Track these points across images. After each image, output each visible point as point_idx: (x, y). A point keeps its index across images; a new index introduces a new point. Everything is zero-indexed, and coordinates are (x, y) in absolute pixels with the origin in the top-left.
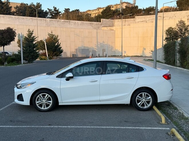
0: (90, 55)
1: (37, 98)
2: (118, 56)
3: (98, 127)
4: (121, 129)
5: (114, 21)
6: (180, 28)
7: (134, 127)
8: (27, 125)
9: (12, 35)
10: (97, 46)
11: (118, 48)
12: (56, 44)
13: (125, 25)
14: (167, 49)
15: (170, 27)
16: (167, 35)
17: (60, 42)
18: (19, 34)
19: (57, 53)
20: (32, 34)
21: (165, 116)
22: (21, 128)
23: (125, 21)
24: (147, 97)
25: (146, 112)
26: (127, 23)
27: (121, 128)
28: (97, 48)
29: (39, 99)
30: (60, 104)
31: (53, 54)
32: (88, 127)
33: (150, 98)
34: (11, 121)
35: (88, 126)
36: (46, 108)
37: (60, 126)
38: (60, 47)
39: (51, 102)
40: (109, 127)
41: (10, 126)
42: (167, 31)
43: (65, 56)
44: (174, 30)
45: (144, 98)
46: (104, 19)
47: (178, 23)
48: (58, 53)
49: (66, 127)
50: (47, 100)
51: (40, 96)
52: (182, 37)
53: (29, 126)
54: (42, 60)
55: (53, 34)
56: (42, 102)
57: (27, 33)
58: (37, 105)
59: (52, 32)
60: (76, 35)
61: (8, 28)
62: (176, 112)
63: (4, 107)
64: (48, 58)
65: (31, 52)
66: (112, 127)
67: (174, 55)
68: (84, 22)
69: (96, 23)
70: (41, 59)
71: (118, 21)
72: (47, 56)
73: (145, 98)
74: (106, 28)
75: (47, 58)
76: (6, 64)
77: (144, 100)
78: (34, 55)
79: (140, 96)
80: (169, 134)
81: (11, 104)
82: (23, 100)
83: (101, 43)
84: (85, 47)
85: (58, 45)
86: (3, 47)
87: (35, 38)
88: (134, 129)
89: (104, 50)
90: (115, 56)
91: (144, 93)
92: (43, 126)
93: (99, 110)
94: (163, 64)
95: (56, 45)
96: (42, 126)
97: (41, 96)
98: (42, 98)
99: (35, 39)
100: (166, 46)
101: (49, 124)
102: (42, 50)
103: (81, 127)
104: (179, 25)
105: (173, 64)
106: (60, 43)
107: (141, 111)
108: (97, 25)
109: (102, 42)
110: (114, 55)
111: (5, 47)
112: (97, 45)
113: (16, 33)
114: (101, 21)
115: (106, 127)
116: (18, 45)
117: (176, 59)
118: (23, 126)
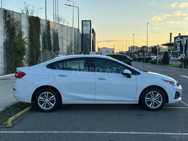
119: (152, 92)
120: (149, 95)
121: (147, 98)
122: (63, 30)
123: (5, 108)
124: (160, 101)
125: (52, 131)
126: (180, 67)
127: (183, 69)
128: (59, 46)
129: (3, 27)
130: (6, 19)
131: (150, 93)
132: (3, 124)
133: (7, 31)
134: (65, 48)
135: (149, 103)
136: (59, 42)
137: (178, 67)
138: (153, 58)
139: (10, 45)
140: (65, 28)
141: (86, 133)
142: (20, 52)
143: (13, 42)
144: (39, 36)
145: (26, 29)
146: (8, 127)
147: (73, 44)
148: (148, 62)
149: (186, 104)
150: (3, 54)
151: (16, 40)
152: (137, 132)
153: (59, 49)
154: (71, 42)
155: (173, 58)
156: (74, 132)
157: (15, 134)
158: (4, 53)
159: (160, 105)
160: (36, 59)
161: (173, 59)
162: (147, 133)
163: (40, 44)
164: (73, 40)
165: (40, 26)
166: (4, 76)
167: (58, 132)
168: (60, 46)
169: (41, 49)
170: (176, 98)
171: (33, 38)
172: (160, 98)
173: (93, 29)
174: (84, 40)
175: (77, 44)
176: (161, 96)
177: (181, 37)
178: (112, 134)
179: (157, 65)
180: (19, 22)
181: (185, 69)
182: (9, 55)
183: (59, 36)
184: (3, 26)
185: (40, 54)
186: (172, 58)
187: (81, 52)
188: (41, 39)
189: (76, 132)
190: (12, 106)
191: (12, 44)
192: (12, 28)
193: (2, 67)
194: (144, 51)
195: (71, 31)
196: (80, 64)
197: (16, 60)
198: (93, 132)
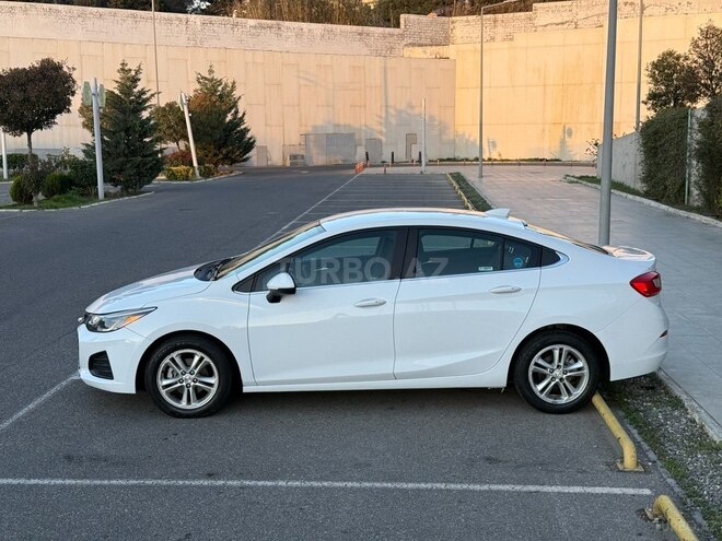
0: (357, 158)
1: (162, 365)
2: (467, 160)
3: (389, 485)
4: (474, 491)
5: (453, 22)
6: (704, 57)
7: (519, 484)
8: (128, 478)
9: (59, 90)
10: (387, 123)
11: (464, 126)
12: (229, 117)
13: (493, 39)
14: (656, 141)
15: (665, 50)
16: (656, 82)
17: (241, 107)
18: (87, 85)
19: (233, 153)
20: (135, 80)
21: (636, 436)
22: (104, 486)
23: (495, 21)
24: (572, 361)
25: (565, 417)
26: (500, 29)
27: (471, 487)
28: (384, 130)
29: (170, 370)
30: (246, 389)
31: (215, 155)
32: (350, 484)
33: (580, 364)
34: (69, 458)
35: (352, 481)
36: (196, 405)
37: (247, 483)
38: (242, 127)
39: (214, 380)
40: (429, 486)
41: (68, 482)
42: (655, 66)
43: (263, 164)
44: (681, 60)
45: (558, 366)
46: (413, 17)
47: (697, 35)
48: (238, 153)
49: (269, 483)
50: (201, 374)
51: (173, 360)
52: (714, 90)
53: (135, 482)
54: (176, 179)
55: (217, 76)
56: (181, 381)
57: (118, 76)
58: (163, 392)
59: (211, 71)
60: (306, 79)
61: (43, 61)
62: (678, 419)
63: (42, 393)
64: (197, 172)
65: (133, 153)
66: (438, 485)
67: (682, 165)
68: (334, 26)
69: (381, 29)
70: (172, 176)
71: (468, 21)
72: (195, 164)
73: (562, 364)
74: (420, 49)
75: (194, 173)
76: (39, 202)
77: (561, 372)
78: (145, 164)
79: (543, 357)
80: (649, 514)
81: (64, 383)
82: (109, 376)
83: (400, 111)
84: (338, 125)
85: (235, 119)
86: (25, 134)
87: (148, 95)
88: (519, 493)
89: (411, 139)
90: (454, 160)
91: (558, 347)
92: (187, 478)
93: (392, 409)
94: (638, 198)
95: (227, 120)
96: (182, 479)
97: (178, 360)
98: (180, 369)
99: (148, 99)
100: (650, 130)
101: (209, 470)
102: (177, 141)
103: (326, 484)
104: (701, 44)
105: (677, 197)
106: (244, 114)
107: (547, 415)
108: (385, 37)
109: (403, 106)
110: (451, 157)
111: (36, 134)
112: (387, 117)
113: (74, 82)
114: (402, 22)
115: (417, 485)
116: (83, 120)
117: (689, 183)
118: (114, 482)
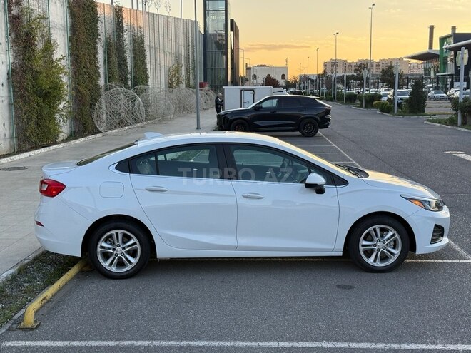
119: (377, 227)
120: (368, 234)
121: (365, 243)
122: (157, 29)
123: (18, 267)
124: (394, 248)
125: (132, 340)
126: (452, 122)
127: (459, 129)
128: (146, 71)
129: (4, 33)
130: (10, 10)
131: (371, 229)
132: (16, 317)
133: (14, 42)
134: (163, 73)
135: (368, 254)
136: (147, 61)
137: (446, 123)
138: (386, 95)
139: (24, 78)
140: (161, 21)
141: (215, 347)
142: (49, 95)
143: (31, 69)
144: (95, 48)
145: (61, 32)
146: (27, 329)
147: (183, 62)
148: (373, 107)
149: (459, 249)
150: (6, 102)
151: (39, 64)
152: (336, 341)
153: (147, 77)
154: (177, 57)
155: (435, 93)
156: (185, 343)
157: (44, 350)
158: (9, 97)
159: (395, 258)
160: (91, 108)
161: (435, 95)
162: (361, 345)
163: (99, 68)
164: (183, 51)
165: (97, 23)
166: (11, 158)
167: (146, 343)
168: (149, 70)
169: (102, 82)
170: (433, 241)
171: (81, 56)
172: (395, 241)
173: (232, 21)
174: (209, 49)
175: (193, 60)
176: (397, 236)
177: (458, 37)
178: (278, 347)
179: (394, 115)
180: (44, 17)
181: (463, 130)
182: (21, 103)
183: (147, 43)
184: (3, 28)
185: (101, 95)
186: (432, 93)
187: (202, 81)
188: (101, 57)
189: (192, 343)
190: (35, 259)
191: (29, 76)
192: (27, 34)
193: (5, 135)
194: (362, 77)
195: (177, 28)
196: (202, 114)
197: (39, 116)
198: (233, 344)
